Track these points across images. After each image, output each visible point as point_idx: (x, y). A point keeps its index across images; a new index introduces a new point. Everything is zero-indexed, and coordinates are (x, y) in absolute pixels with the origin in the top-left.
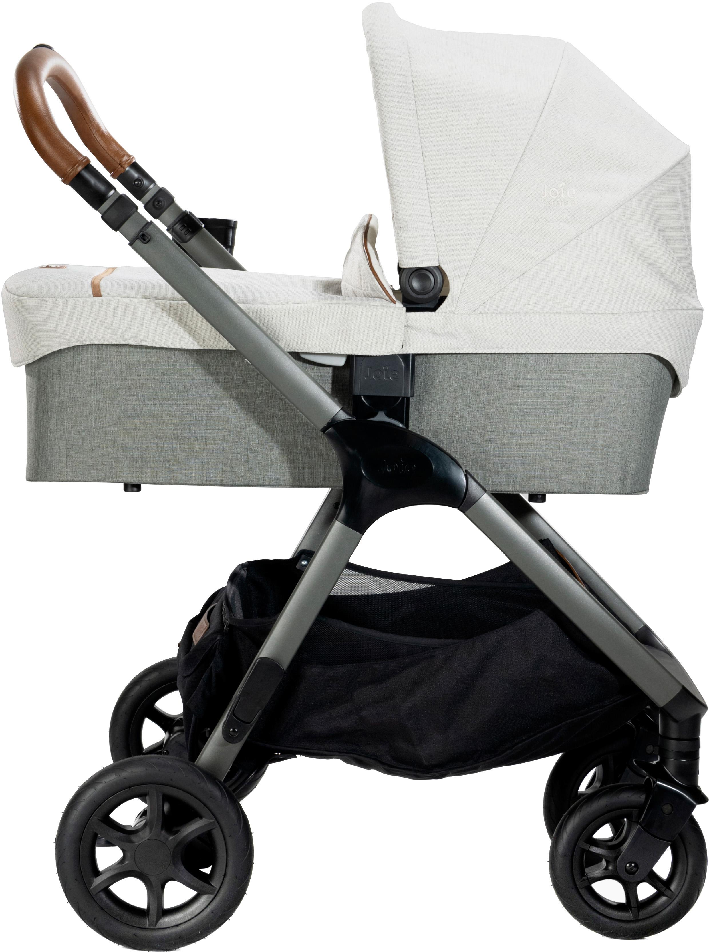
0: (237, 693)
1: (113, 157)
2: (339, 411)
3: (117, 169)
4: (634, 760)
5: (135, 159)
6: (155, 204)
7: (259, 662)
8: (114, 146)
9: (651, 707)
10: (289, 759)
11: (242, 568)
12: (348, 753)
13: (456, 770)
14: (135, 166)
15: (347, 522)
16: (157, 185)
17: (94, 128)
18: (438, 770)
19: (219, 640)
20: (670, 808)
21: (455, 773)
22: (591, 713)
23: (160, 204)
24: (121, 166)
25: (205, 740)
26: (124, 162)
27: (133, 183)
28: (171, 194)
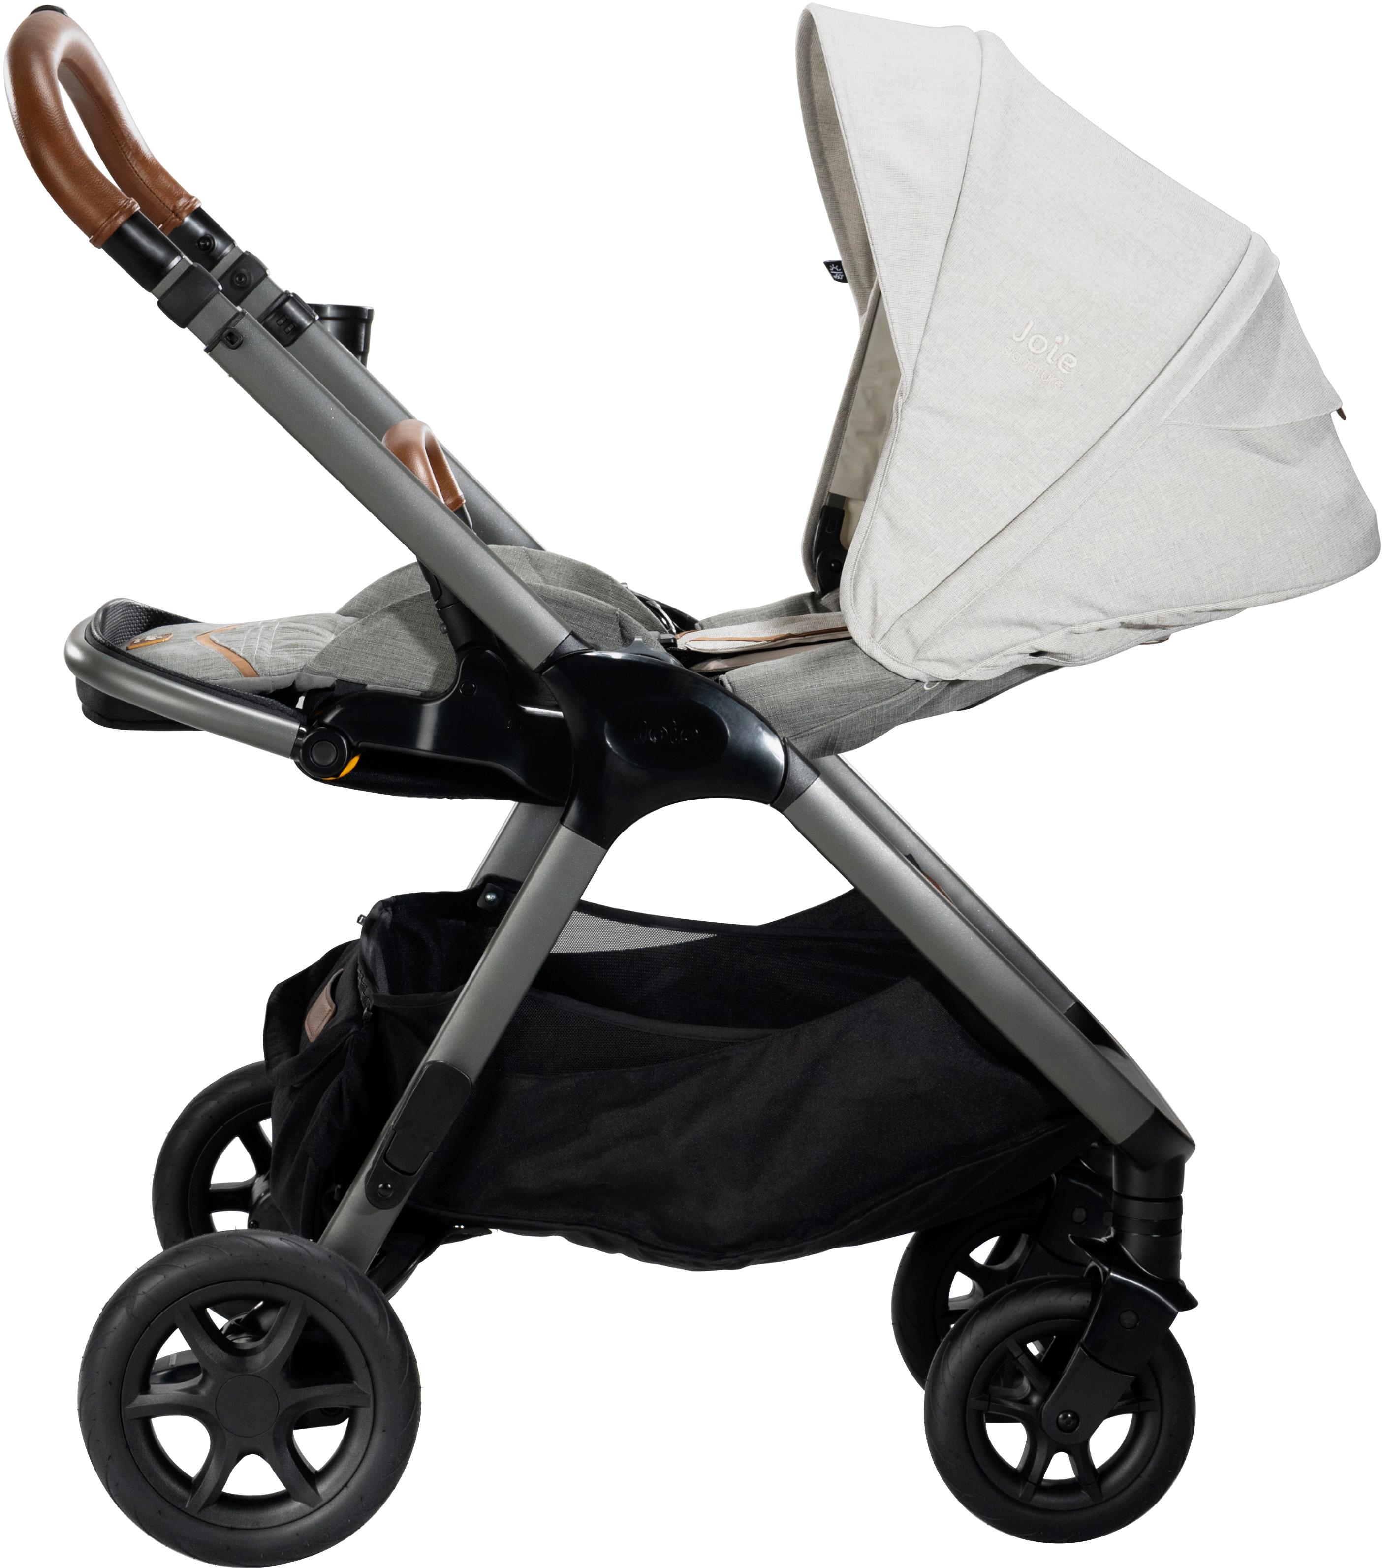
0: (391, 1122)
1: (162, 199)
2: (568, 636)
3: (169, 219)
4: (1070, 1235)
5: (199, 203)
6: (235, 281)
7: (428, 1069)
8: (164, 180)
9: (1098, 1144)
10: (478, 1237)
11: (384, 907)
12: (581, 1225)
13: (766, 1254)
14: (200, 215)
15: (581, 829)
16: (237, 247)
17: (130, 150)
18: (735, 1254)
19: (353, 1033)
20: (1133, 1317)
21: (765, 1258)
22: (998, 1155)
23: (243, 280)
24: (177, 215)
25: (333, 1205)
26: (180, 207)
27: (197, 244)
28: (261, 263)
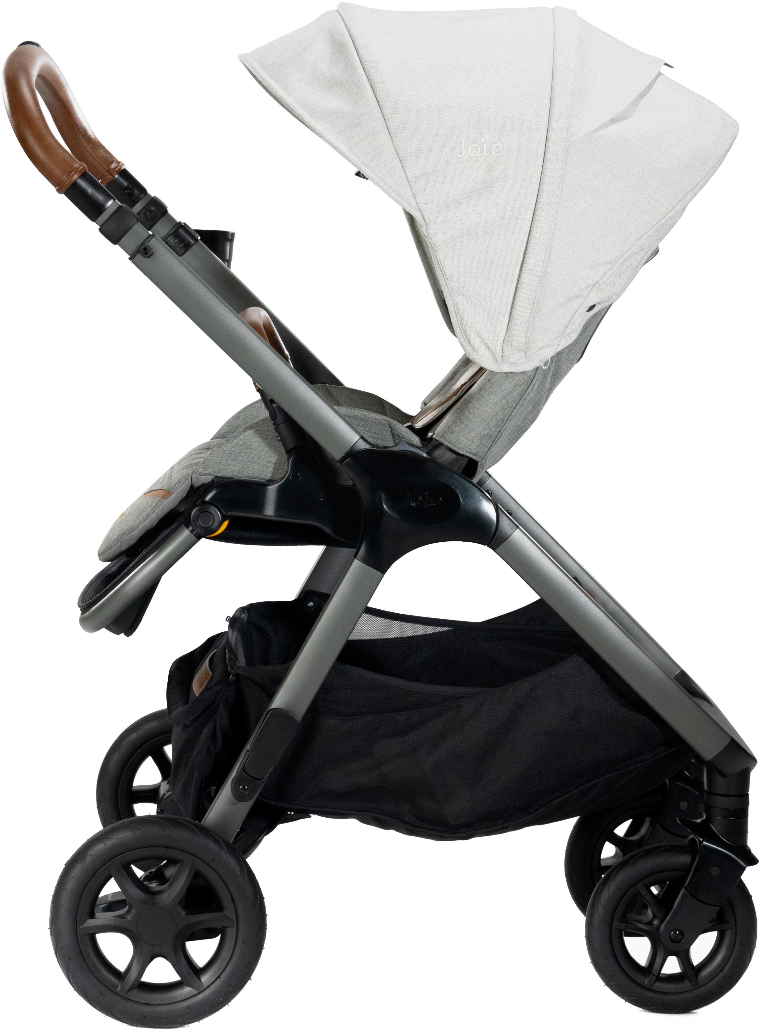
0: (247, 746)
1: (101, 163)
2: (359, 439)
3: (106, 176)
4: (677, 818)
5: (125, 165)
6: (147, 215)
7: (272, 713)
8: (102, 151)
9: (696, 760)
10: (303, 820)
11: (243, 611)
12: (368, 812)
14: (125, 174)
15: (366, 561)
16: (148, 194)
18: (465, 830)
19: (223, 691)
20: (718, 870)
21: (482, 833)
22: (632, 767)
23: (152, 214)
24: (110, 174)
25: (211, 799)
26: (112, 169)
27: (123, 192)
28: (164, 204)
